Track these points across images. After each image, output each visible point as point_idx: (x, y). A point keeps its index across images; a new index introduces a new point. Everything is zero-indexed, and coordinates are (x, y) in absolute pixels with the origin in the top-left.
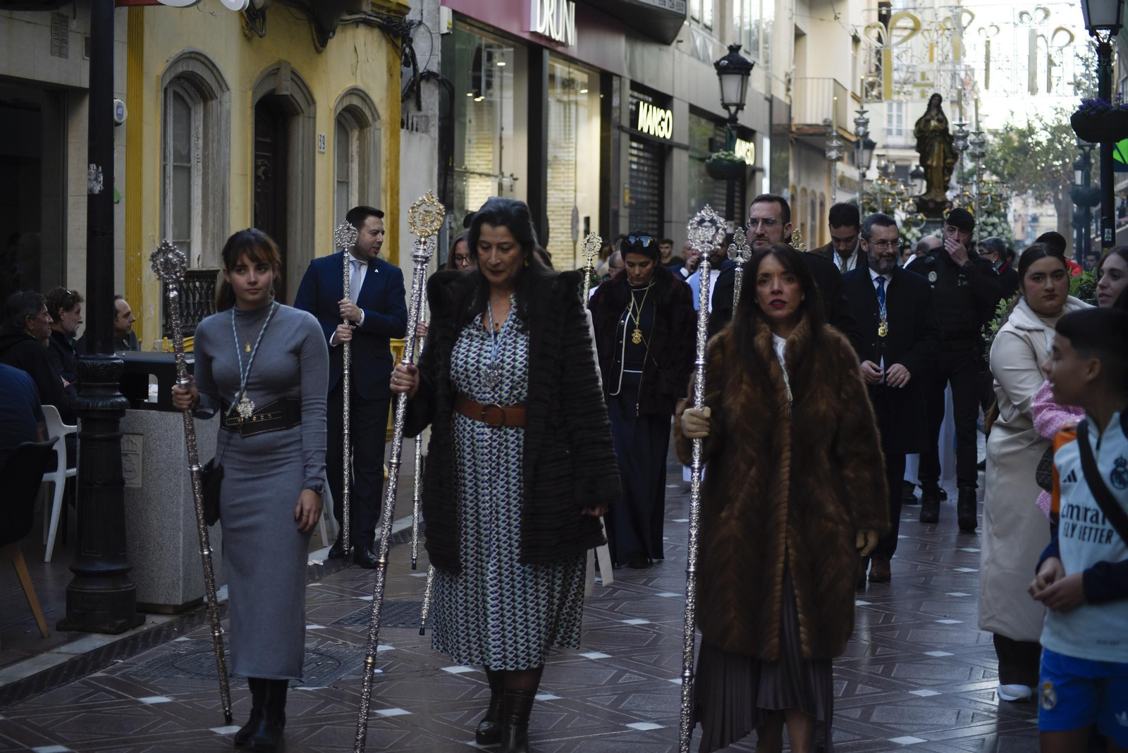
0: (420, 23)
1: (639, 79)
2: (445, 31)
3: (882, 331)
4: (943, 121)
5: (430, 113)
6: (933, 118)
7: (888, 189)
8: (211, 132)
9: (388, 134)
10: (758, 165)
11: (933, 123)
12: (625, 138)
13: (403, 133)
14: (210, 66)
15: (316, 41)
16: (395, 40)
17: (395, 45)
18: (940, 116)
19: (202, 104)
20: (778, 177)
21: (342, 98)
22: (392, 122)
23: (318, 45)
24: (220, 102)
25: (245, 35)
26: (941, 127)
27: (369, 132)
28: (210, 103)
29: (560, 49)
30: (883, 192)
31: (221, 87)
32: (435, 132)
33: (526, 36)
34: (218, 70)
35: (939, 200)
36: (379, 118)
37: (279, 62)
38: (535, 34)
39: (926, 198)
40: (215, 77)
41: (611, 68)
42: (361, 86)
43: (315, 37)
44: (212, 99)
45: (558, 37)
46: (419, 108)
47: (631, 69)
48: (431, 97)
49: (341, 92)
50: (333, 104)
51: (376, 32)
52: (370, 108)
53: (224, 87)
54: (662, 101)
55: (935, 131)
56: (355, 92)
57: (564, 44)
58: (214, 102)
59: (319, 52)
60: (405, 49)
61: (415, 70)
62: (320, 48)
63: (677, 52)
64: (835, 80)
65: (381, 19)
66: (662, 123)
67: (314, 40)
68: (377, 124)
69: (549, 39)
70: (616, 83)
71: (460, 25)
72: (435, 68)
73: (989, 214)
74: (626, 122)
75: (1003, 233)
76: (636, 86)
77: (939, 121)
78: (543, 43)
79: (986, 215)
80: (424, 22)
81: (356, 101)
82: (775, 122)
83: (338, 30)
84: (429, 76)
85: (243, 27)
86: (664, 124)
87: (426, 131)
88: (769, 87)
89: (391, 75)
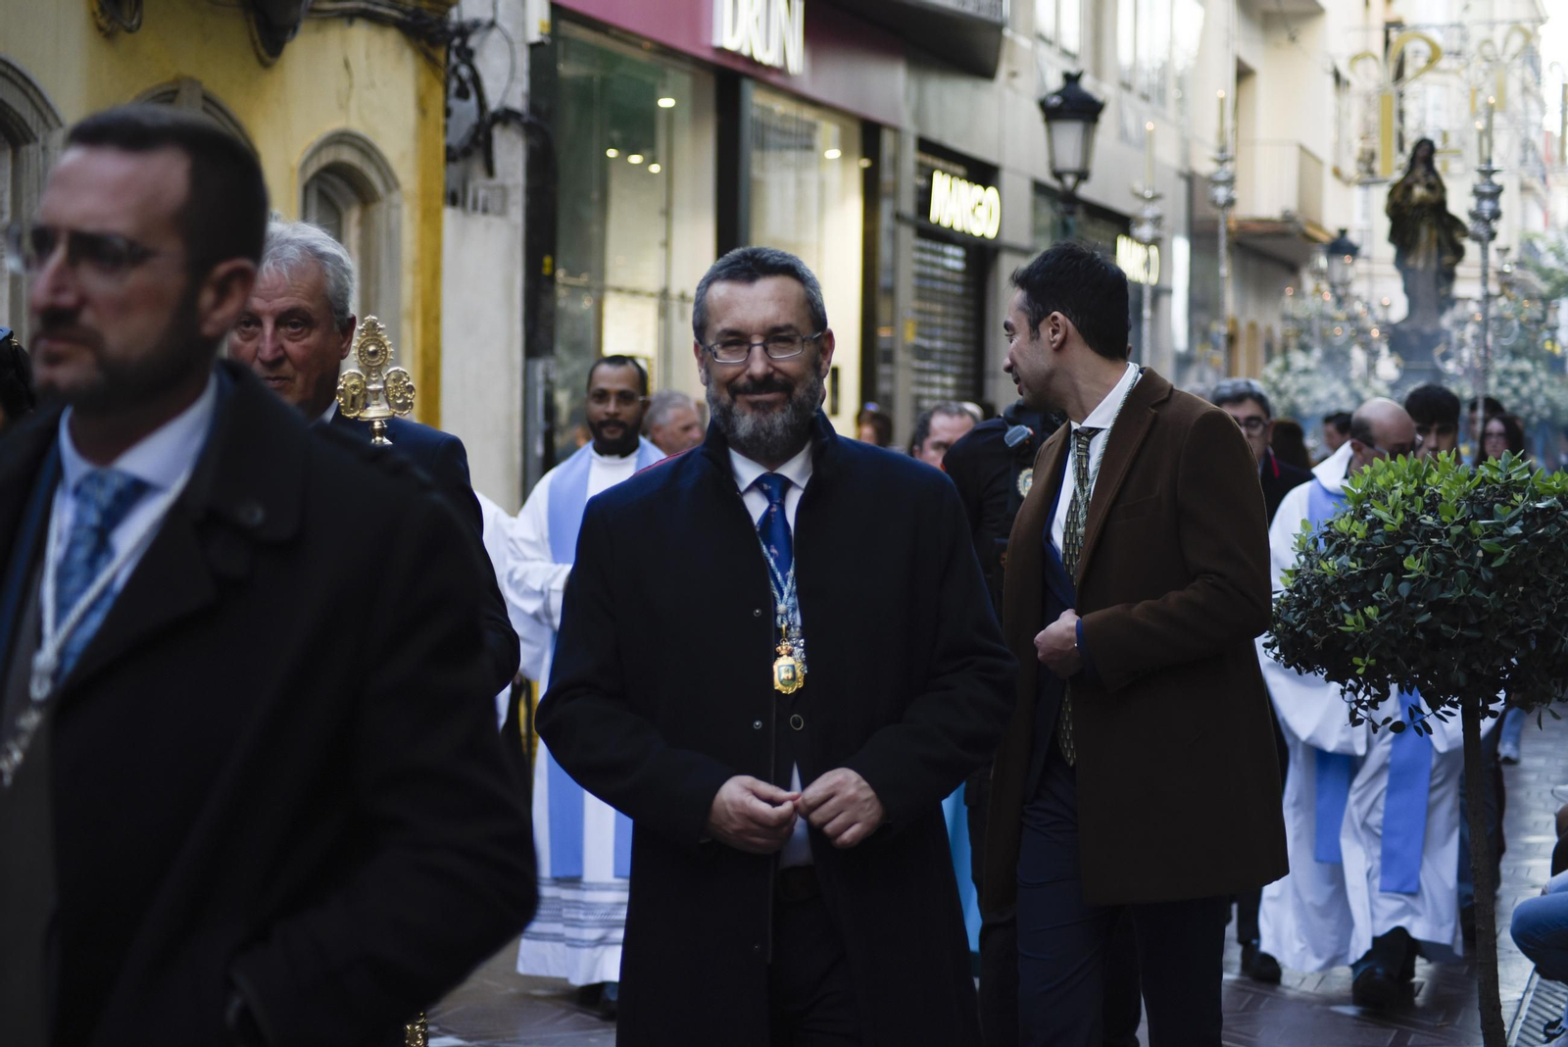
0: (492, 24)
1: (935, 133)
2: (534, 36)
3: (786, 668)
4: (1437, 187)
5: (509, 182)
6: (1417, 182)
7: (1331, 309)
8: (25, 202)
9: (418, 215)
10: (1165, 283)
11: (1419, 191)
12: (907, 235)
13: (449, 216)
14: (20, 81)
15: (259, 44)
16: (431, 51)
17: (430, 60)
18: (1432, 179)
19: (9, 153)
20: (1202, 304)
21: (318, 149)
22: (425, 194)
23: (263, 52)
24: (44, 149)
25: (100, 29)
26: (1433, 198)
27: (379, 212)
28: (24, 149)
29: (774, 79)
30: (1323, 316)
31: (45, 121)
32: (517, 214)
33: (707, 55)
34: (36, 89)
35: (1428, 329)
36: (397, 185)
37: (177, 81)
38: (721, 51)
39: (1404, 327)
40: (33, 102)
41: (877, 114)
42: (356, 126)
43: (257, 37)
44: (28, 142)
45: (768, 57)
46: (490, 171)
47: (919, 115)
48: (511, 153)
49: (315, 137)
50: (297, 157)
51: (392, 36)
52: (379, 170)
53: (51, 120)
54: (982, 173)
55: (1422, 204)
56: (342, 138)
57: (782, 71)
58: (32, 148)
59: (266, 65)
60: (455, 69)
61: (482, 104)
62: (268, 59)
63: (1008, 94)
64: (1303, 149)
65: (401, 11)
66: (979, 210)
67: (254, 43)
68: (395, 197)
69: (750, 60)
70: (887, 141)
71: (567, 28)
72: (518, 102)
73: (1516, 354)
74: (908, 206)
75: (1539, 390)
76: (926, 146)
77: (1430, 187)
78: (740, 67)
79: (1508, 357)
80: (500, 21)
81: (348, 156)
82: (1199, 213)
83: (303, 27)
84: (506, 116)
85: (94, 14)
86: (981, 212)
87: (503, 212)
88: (1186, 157)
89: (423, 110)
